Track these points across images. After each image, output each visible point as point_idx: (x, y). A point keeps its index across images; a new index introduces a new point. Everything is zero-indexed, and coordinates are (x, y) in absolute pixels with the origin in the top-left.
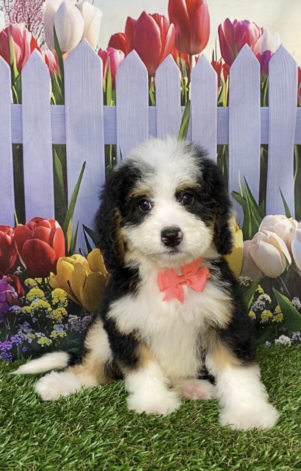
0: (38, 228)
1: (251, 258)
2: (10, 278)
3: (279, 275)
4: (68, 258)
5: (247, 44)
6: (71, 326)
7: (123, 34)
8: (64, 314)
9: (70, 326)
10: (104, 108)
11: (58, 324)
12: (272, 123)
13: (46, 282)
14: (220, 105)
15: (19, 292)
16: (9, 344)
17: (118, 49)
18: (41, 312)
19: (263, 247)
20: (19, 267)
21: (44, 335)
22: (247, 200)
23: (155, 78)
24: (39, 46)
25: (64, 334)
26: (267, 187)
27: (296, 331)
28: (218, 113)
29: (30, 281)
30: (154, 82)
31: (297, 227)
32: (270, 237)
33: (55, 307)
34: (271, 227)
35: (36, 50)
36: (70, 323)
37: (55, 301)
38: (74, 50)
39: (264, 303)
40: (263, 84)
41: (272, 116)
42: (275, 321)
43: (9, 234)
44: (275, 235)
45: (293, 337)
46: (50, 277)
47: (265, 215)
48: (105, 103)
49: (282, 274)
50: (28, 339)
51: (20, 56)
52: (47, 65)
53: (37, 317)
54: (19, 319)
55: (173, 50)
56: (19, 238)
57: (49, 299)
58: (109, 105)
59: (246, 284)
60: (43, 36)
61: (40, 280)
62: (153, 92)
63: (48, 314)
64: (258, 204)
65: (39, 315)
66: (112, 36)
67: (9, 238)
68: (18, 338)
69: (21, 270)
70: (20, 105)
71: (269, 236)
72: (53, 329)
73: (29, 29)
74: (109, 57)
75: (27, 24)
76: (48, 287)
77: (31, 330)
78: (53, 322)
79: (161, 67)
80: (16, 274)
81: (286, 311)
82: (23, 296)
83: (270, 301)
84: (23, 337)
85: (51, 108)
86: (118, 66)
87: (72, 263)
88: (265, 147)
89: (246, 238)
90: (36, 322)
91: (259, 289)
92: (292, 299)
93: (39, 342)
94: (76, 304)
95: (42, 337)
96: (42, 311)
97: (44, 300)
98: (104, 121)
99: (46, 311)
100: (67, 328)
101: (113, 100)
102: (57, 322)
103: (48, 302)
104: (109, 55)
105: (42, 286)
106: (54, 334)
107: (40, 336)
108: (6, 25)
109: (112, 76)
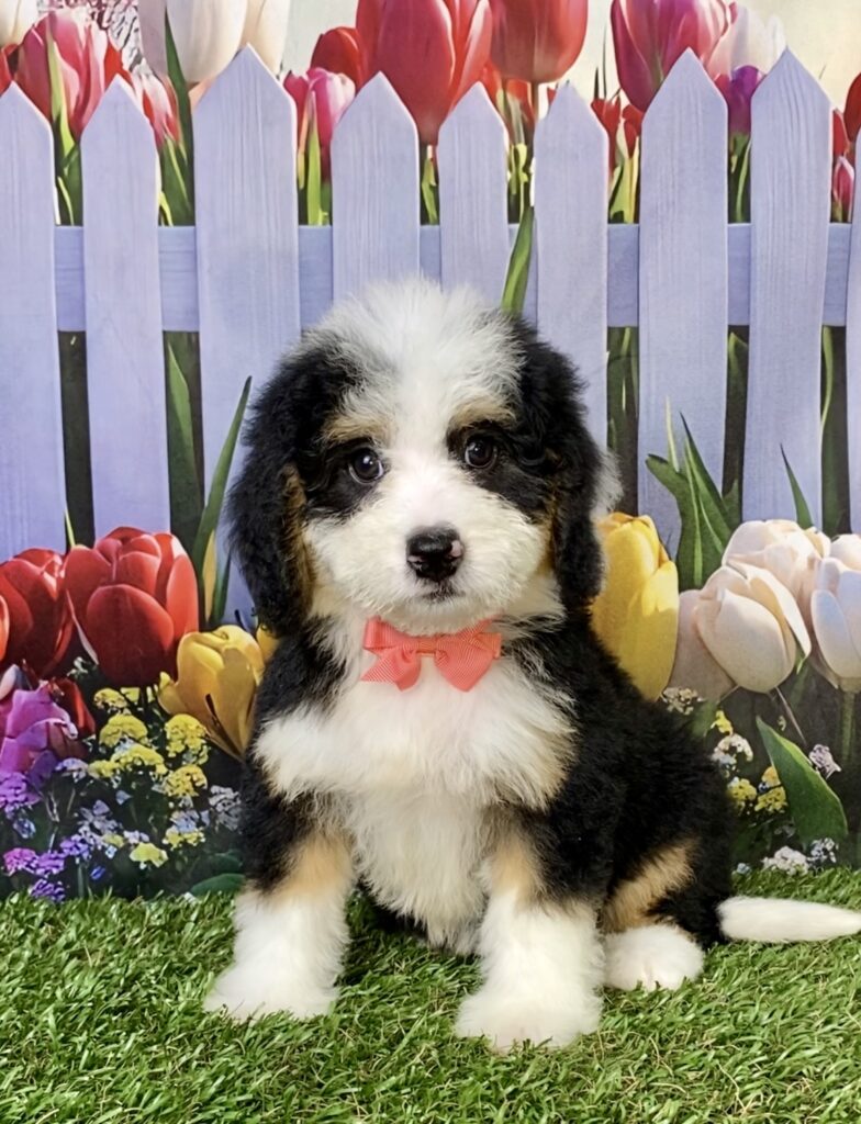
0: (128, 555)
1: (700, 639)
2: (56, 687)
3: (776, 686)
4: (207, 635)
5: (689, 51)
6: (216, 818)
7: (349, 31)
8: (198, 784)
9: (213, 816)
10: (299, 231)
11: (184, 809)
12: (759, 267)
13: (150, 699)
14: (617, 218)
15: (81, 724)
16: (56, 858)
17: (337, 72)
18: (138, 775)
19: (732, 610)
20: (80, 659)
21: (146, 837)
22: (690, 479)
23: (438, 148)
24: (126, 67)
25: (199, 838)
26: (747, 444)
27: (822, 838)
28: (609, 242)
29: (108, 695)
30: (434, 160)
31: (827, 551)
32: (752, 583)
33: (175, 763)
34: (758, 553)
35: (118, 78)
36: (215, 807)
37: (174, 748)
38: (219, 77)
39: (732, 760)
40: (734, 160)
41: (761, 247)
42: (763, 810)
43: (50, 570)
44: (765, 576)
45: (814, 853)
46: (162, 685)
47: (741, 522)
48: (303, 218)
49: (784, 682)
50: (104, 848)
51: (78, 98)
52: (147, 120)
53: (129, 791)
54: (82, 794)
55: (485, 70)
56: (80, 581)
57: (161, 743)
58: (315, 223)
59: (685, 708)
60: (137, 40)
61: (133, 694)
62: (431, 187)
63: (158, 782)
64: (720, 489)
65: (134, 786)
66: (321, 36)
67: (51, 581)
68: (80, 845)
69: (83, 665)
70: (79, 228)
71: (750, 579)
72: (170, 824)
73: (100, 22)
74: (314, 94)
75: (96, 10)
76: (157, 712)
77: (112, 824)
78: (171, 805)
79: (454, 117)
80: (72, 677)
81: (793, 781)
82: (91, 735)
83: (750, 754)
84: (92, 842)
85: (160, 234)
86: (337, 119)
87: (217, 650)
88: (741, 332)
89: (686, 583)
90: (126, 802)
91: (718, 723)
92: (811, 749)
93: (133, 856)
94: (228, 756)
95: (141, 844)
96: (141, 773)
97: (146, 746)
98: (300, 267)
99: (151, 773)
100: (206, 820)
101: (323, 209)
102: (180, 805)
103: (158, 751)
104: (314, 88)
105: (140, 709)
106: (172, 837)
107: (136, 841)
108: (40, 12)
109: (321, 145)
